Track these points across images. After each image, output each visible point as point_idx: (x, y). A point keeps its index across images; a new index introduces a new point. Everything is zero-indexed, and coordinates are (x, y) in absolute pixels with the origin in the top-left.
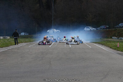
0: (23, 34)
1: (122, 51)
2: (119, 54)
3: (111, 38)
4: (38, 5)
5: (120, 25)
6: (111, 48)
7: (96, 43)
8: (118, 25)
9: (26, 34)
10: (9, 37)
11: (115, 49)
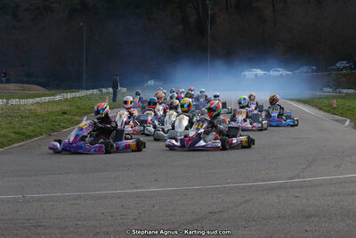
0: (151, 83)
1: (342, 115)
2: (337, 120)
3: (321, 89)
4: (181, 27)
5: (338, 65)
6: (320, 109)
7: (292, 100)
8: (335, 64)
9: (157, 83)
10: (125, 90)
11: (328, 112)
